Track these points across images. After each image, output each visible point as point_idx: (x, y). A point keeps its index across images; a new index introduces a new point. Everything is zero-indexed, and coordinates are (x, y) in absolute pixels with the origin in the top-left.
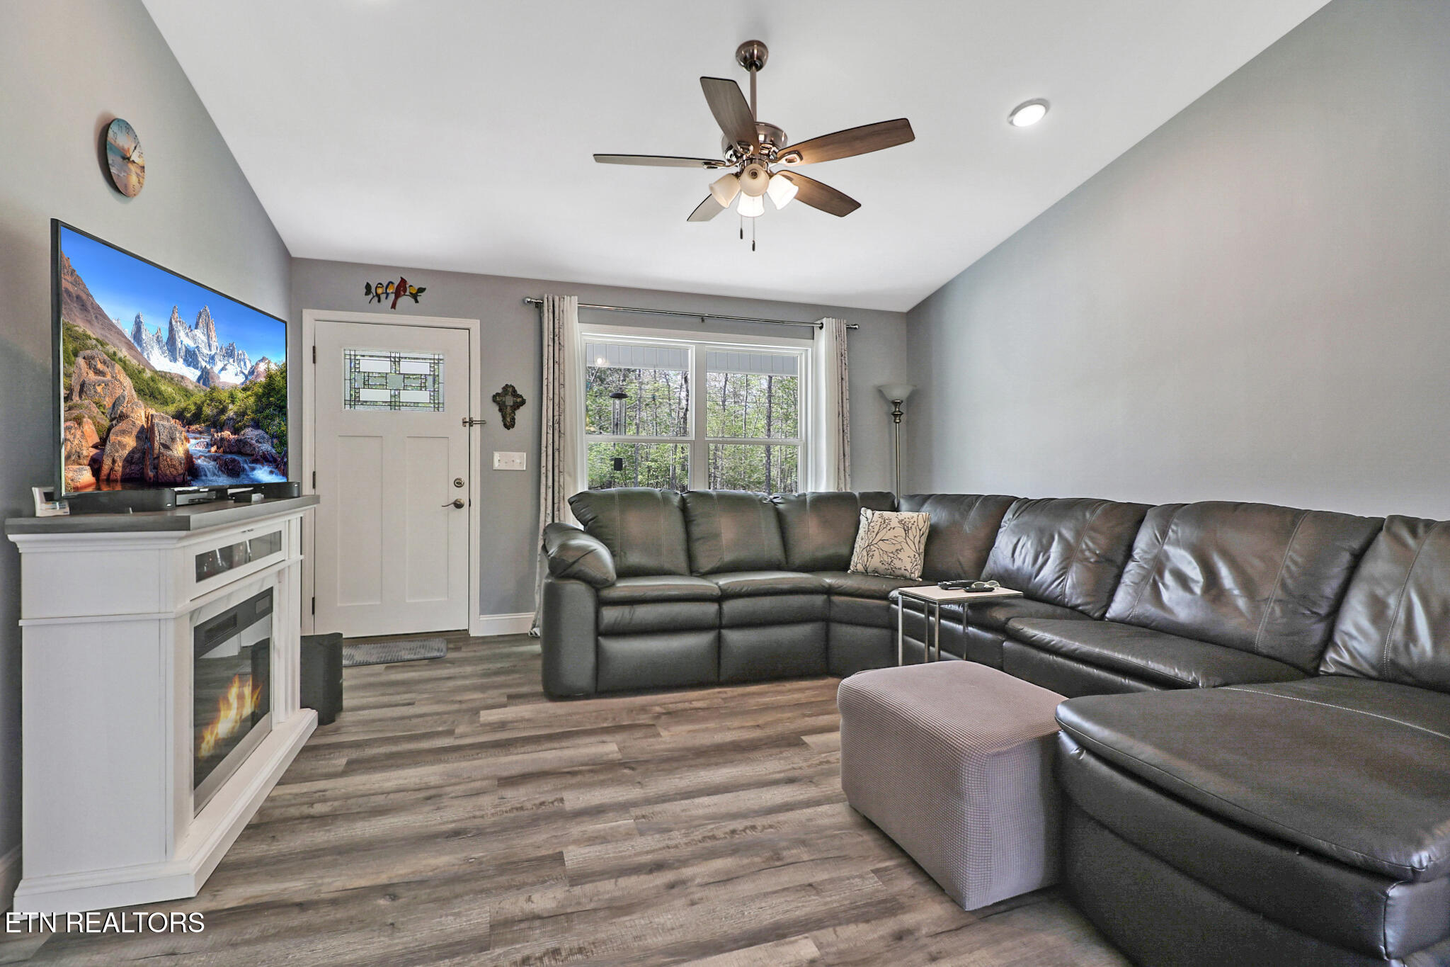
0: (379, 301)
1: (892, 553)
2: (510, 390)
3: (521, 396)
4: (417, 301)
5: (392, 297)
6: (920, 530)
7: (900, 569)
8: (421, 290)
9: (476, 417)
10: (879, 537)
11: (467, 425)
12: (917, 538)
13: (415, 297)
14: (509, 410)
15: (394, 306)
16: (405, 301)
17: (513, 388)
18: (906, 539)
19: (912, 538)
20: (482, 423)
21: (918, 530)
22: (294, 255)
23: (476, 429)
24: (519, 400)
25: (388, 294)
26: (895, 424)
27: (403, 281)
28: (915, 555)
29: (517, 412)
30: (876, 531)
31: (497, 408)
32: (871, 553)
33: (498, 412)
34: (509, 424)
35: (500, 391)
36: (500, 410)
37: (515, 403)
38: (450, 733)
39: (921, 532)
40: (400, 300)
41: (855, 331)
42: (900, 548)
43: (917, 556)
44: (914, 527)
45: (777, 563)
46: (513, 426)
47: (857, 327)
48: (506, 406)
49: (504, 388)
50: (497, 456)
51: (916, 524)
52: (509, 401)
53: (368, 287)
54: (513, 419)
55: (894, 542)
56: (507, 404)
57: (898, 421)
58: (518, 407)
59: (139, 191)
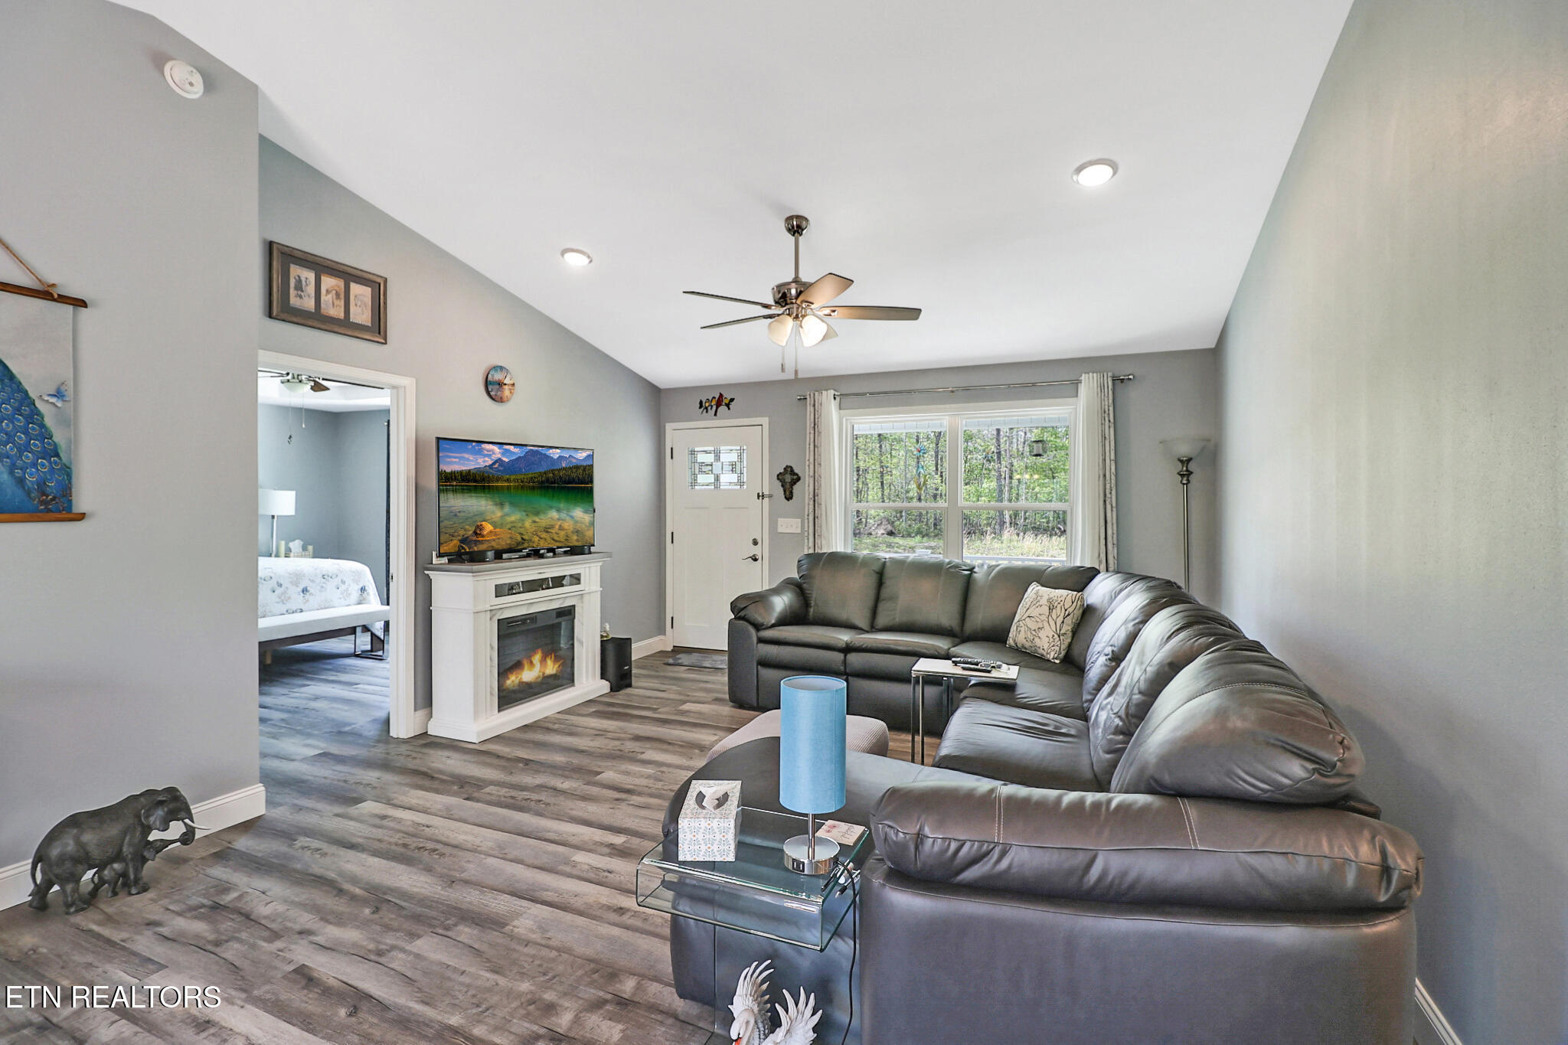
0: (707, 412)
1: (1035, 630)
2: (789, 469)
3: (797, 474)
4: (729, 409)
5: (714, 408)
6: (1066, 610)
7: (1039, 647)
8: (732, 400)
9: (766, 492)
10: (1027, 615)
11: (761, 498)
12: (1061, 619)
13: (728, 405)
14: (788, 486)
15: (715, 415)
16: (723, 409)
17: (791, 467)
18: (1048, 618)
19: (1055, 618)
20: (770, 496)
21: (1063, 610)
22: (661, 386)
23: (766, 500)
24: (795, 477)
25: (712, 406)
26: (1181, 485)
27: (721, 395)
28: (1053, 636)
29: (795, 487)
30: (1027, 606)
31: (780, 484)
32: (1019, 629)
33: (780, 487)
34: (789, 497)
35: (782, 471)
36: (782, 486)
37: (793, 479)
38: (654, 710)
39: (1067, 613)
40: (719, 409)
41: (1130, 382)
42: (1041, 626)
43: (1056, 636)
44: (1059, 606)
45: (949, 628)
46: (791, 498)
47: (1131, 377)
48: (786, 483)
49: (785, 469)
50: (781, 521)
51: (1062, 603)
52: (788, 478)
53: (701, 402)
54: (791, 493)
55: (1038, 620)
56: (786, 480)
57: (1185, 482)
58: (795, 483)
59: (511, 398)
